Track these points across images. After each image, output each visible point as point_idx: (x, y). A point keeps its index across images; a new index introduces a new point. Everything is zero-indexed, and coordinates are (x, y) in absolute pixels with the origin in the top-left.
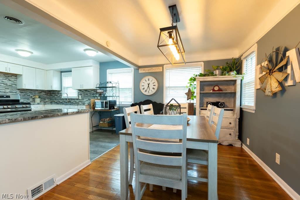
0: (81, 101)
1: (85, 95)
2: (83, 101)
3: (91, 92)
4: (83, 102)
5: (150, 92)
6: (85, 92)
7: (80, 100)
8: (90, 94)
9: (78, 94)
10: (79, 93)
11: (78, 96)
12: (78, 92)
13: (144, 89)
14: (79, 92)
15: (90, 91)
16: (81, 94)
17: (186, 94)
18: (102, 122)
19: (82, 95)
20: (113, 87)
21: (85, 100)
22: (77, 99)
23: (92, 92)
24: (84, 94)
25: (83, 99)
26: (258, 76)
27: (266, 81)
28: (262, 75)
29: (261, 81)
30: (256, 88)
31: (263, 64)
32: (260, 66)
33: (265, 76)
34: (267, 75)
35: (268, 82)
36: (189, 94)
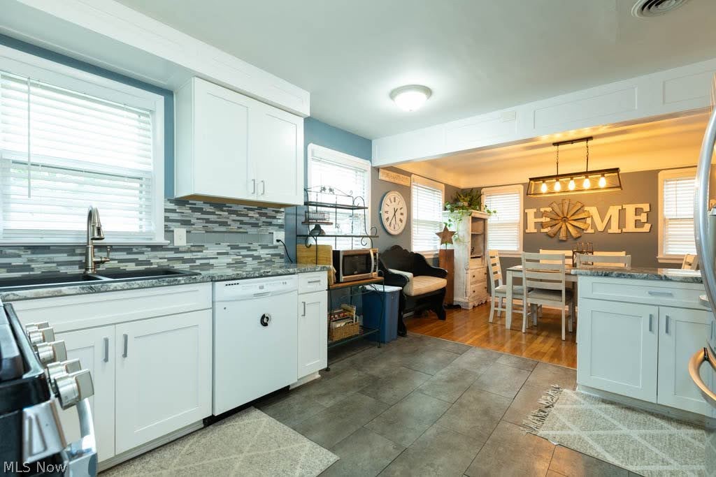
0: (187, 256)
1: (210, 225)
2: (199, 255)
3: (246, 215)
4: (198, 263)
5: (397, 227)
6: (213, 213)
7: (177, 250)
8: (242, 222)
9: (167, 219)
10: (173, 216)
11: (168, 232)
12: (166, 210)
13: (388, 219)
14: (173, 211)
15: (240, 208)
16: (186, 223)
17: (438, 234)
18: (343, 324)
19: (189, 228)
20: (353, 208)
21: (211, 251)
22: (155, 248)
23: (251, 214)
24: (208, 221)
25: (200, 248)
26: (532, 220)
27: (558, 226)
28: (544, 220)
29: (542, 225)
30: (527, 231)
31: (542, 210)
32: (535, 210)
33: (554, 222)
34: (557, 222)
35: (561, 228)
36: (446, 236)
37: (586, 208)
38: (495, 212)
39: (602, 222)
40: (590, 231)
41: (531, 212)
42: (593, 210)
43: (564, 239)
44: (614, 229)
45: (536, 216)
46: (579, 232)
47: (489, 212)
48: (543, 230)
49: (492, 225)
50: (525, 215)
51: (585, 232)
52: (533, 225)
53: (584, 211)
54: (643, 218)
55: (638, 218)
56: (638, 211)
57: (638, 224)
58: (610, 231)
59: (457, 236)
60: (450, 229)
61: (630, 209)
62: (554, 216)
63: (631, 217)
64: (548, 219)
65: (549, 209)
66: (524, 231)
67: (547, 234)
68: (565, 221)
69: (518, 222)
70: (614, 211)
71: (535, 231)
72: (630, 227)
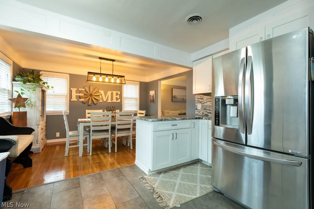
17: (12, 100)
26: (74, 94)
27: (88, 98)
28: (81, 94)
29: (80, 97)
30: (71, 100)
31: (80, 89)
32: (76, 89)
33: (86, 96)
34: (87, 96)
35: (89, 99)
36: (19, 101)
37: (99, 91)
38: (52, 87)
39: (105, 97)
40: (101, 101)
41: (74, 90)
42: (102, 92)
43: (91, 104)
44: (109, 101)
45: (77, 92)
46: (97, 102)
47: (48, 87)
48: (80, 100)
49: (49, 95)
50: (71, 92)
51: (99, 101)
52: (75, 97)
53: (99, 92)
54: (118, 97)
55: (117, 97)
56: (117, 94)
57: (117, 99)
58: (108, 101)
59: (29, 102)
60: (24, 96)
61: (115, 93)
62: (86, 93)
63: (115, 96)
64: (83, 95)
65: (83, 90)
66: (70, 100)
67: (83, 102)
68: (90, 96)
69: (66, 95)
70: (109, 93)
71: (76, 100)
72: (114, 100)
